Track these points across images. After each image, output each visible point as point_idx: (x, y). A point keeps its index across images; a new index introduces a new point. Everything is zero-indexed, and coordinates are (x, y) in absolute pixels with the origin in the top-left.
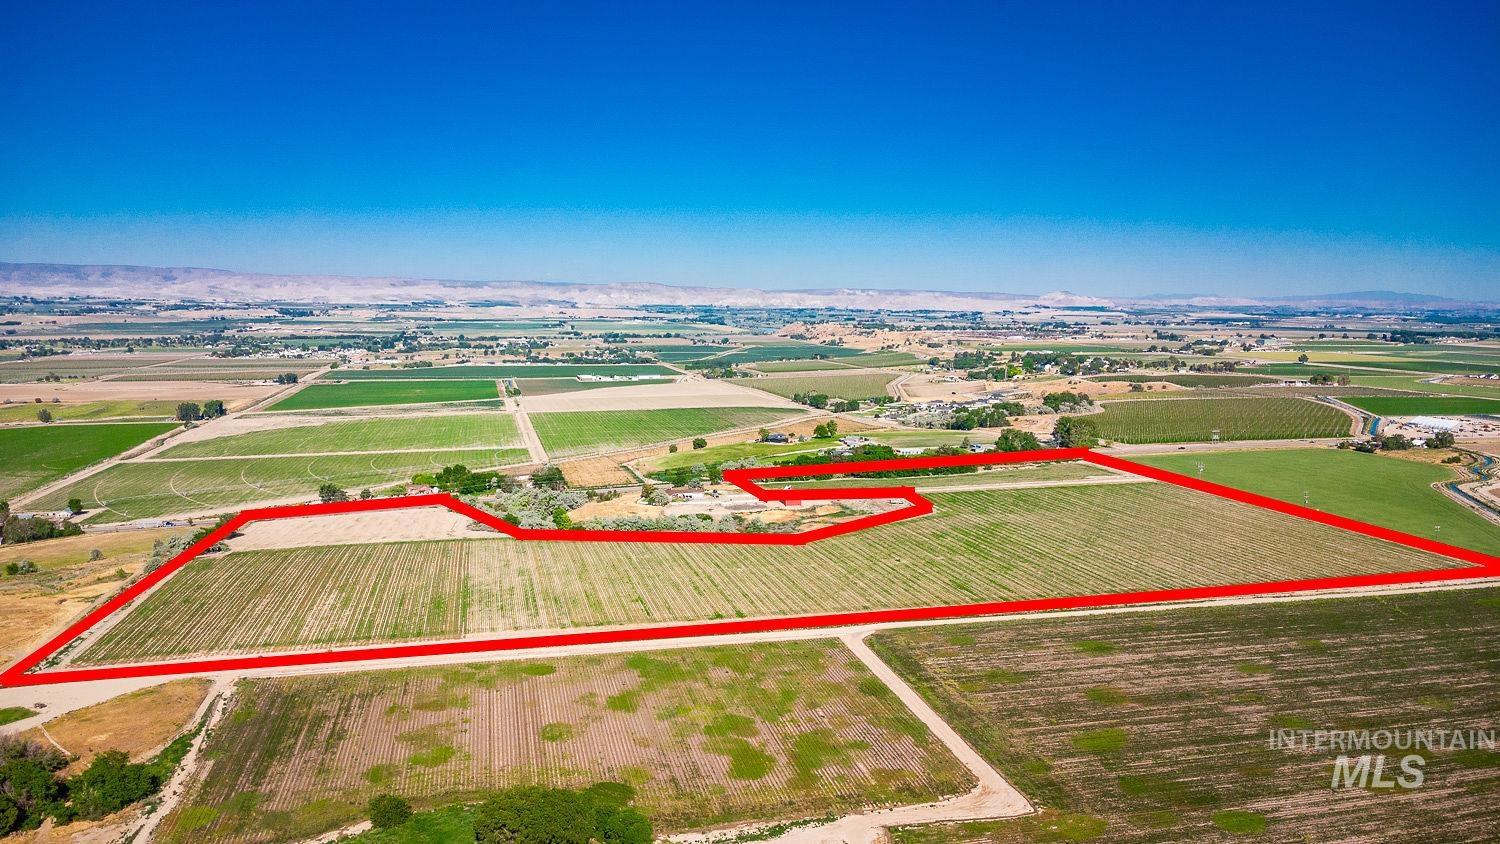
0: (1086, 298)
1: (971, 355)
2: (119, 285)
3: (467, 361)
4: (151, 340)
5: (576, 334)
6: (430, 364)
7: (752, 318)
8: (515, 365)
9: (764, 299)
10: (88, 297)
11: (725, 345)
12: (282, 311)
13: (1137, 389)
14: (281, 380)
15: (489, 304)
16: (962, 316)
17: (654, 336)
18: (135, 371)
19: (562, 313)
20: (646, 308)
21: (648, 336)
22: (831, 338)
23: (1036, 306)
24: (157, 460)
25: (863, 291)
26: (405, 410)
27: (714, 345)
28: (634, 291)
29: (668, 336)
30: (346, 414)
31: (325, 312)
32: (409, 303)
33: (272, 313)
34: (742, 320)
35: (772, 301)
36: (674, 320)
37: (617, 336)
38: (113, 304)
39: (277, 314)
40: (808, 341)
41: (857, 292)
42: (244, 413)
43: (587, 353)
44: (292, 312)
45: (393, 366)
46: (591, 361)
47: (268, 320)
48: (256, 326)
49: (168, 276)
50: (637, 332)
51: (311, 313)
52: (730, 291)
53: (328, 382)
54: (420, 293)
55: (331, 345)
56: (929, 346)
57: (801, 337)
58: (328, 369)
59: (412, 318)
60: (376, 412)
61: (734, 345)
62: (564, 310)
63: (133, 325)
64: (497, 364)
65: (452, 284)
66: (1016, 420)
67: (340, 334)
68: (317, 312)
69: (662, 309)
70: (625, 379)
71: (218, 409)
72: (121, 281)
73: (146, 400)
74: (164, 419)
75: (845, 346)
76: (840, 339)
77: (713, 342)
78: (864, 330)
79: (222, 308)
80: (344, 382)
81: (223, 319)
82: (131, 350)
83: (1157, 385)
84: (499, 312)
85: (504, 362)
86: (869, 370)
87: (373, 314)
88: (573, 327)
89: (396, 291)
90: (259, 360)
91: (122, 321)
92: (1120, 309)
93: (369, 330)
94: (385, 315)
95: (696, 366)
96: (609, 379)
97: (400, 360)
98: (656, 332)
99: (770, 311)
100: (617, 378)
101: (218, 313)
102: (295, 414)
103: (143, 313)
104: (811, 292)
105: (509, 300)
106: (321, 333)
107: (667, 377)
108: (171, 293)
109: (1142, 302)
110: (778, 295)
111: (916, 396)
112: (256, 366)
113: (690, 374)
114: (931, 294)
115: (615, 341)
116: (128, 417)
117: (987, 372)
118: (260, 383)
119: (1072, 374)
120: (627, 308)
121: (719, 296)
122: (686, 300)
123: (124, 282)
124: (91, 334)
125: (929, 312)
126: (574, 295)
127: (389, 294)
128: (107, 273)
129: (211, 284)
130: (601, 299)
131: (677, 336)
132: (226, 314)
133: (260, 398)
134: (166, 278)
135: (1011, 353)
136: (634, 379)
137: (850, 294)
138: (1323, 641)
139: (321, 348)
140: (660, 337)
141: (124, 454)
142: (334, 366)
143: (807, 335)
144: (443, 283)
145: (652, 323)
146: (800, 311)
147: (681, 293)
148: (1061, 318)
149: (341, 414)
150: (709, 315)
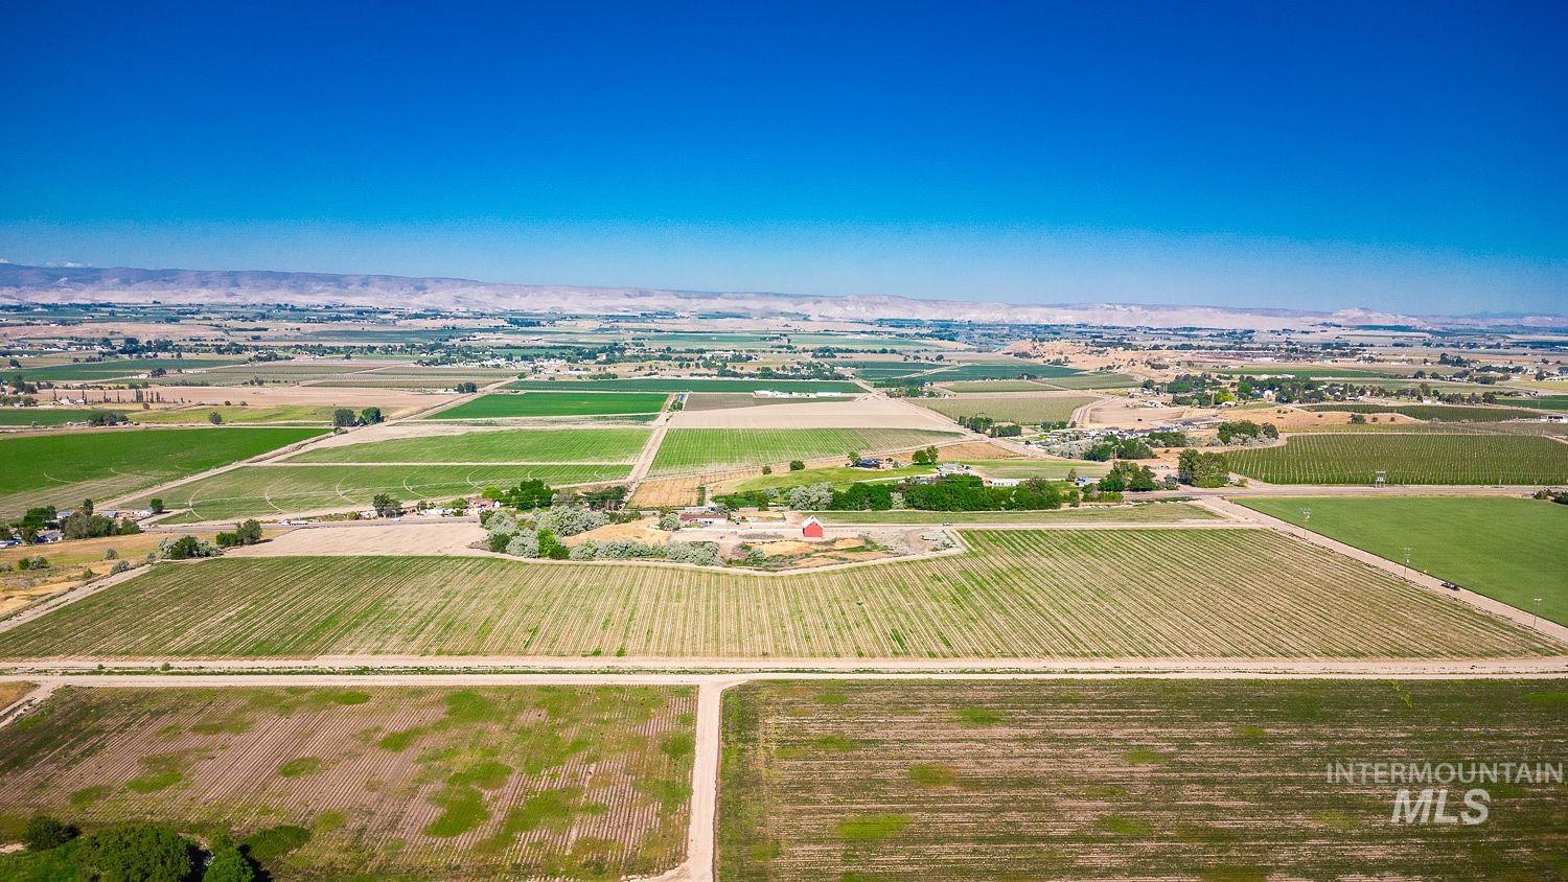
0: (1390, 316)
1: (1195, 378)
2: (375, 294)
3: (655, 374)
4: (375, 348)
5: (789, 348)
6: (615, 376)
7: (992, 334)
8: (701, 378)
9: (1009, 314)
10: (343, 306)
11: (939, 363)
12: (511, 322)
13: (1356, 420)
14: (461, 389)
15: (719, 315)
16: (1229, 334)
17: (869, 351)
18: (337, 377)
19: (787, 325)
20: (881, 322)
21: (863, 351)
22: (1057, 357)
23: (1325, 324)
24: (283, 464)
25: (1124, 306)
26: (554, 422)
27: (928, 362)
28: (872, 304)
29: (884, 351)
30: (496, 425)
31: (552, 322)
32: (638, 314)
33: (501, 323)
34: (976, 336)
35: (1018, 317)
36: (902, 335)
37: (828, 350)
38: (360, 313)
39: (505, 324)
40: (1032, 360)
41: (1117, 307)
42: (403, 420)
43: (784, 368)
44: (521, 322)
45: (579, 377)
46: (780, 376)
47: (496, 329)
48: (479, 336)
49: (420, 287)
50: (850, 347)
51: (538, 323)
52: (974, 305)
53: (505, 391)
54: (652, 304)
55: (535, 355)
56: (1153, 367)
57: (1025, 355)
58: (516, 379)
59: (633, 329)
60: (524, 422)
61: (948, 363)
62: (789, 322)
63: (369, 333)
64: (682, 378)
65: (687, 295)
66: (1167, 452)
67: (552, 345)
68: (544, 323)
69: (899, 324)
70: (804, 395)
71: (376, 416)
72: (377, 290)
73: (322, 405)
74: (323, 424)
75: (1070, 366)
76: (1066, 358)
77: (927, 358)
78: (1096, 348)
79: (456, 317)
80: (522, 392)
81: (454, 328)
82: (348, 357)
83: (1384, 417)
84: (724, 325)
85: (692, 375)
86: (1072, 392)
87: (596, 325)
88: (789, 341)
89: (630, 302)
90: (459, 369)
91: (360, 329)
92: (1428, 328)
93: (585, 340)
94: (608, 326)
95: (889, 383)
96: (786, 395)
97: (594, 371)
98: (872, 348)
99: (1012, 327)
100: (795, 395)
101: (450, 323)
102: (444, 423)
103: (384, 322)
104: (1064, 306)
105: (739, 311)
106: (538, 343)
107: (848, 395)
108: (418, 302)
109: (1461, 321)
110: (1027, 309)
111: (1098, 422)
112: (450, 375)
113: (875, 391)
114: (1202, 310)
115: (823, 356)
116: (297, 422)
117: (1193, 398)
118: (442, 391)
119: (1287, 402)
120: (862, 322)
121: (961, 311)
122: (926, 314)
123: (381, 291)
124: (325, 340)
125: (1192, 329)
126: (808, 308)
127: (622, 304)
128: (366, 282)
129: (457, 294)
130: (835, 311)
131: (893, 352)
132: (458, 323)
133: (427, 406)
134: (418, 289)
135: (1239, 376)
136: (812, 396)
137: (1108, 309)
138: (1268, 730)
139: (524, 358)
140: (875, 352)
141: (256, 458)
142: (522, 376)
143: (1033, 354)
144: (677, 293)
145: (879, 338)
146: (1047, 326)
147: (921, 306)
148: (1347, 338)
149: (490, 424)
150: (945, 331)
